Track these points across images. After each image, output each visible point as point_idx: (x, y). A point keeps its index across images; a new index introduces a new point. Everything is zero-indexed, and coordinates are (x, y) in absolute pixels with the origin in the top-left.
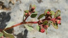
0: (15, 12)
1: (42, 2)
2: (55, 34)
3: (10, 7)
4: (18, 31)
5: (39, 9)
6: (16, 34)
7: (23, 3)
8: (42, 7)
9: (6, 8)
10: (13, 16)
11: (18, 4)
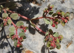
0: (43, 8)
1: (64, 3)
2: (69, 28)
3: (41, 3)
4: (42, 22)
5: (61, 8)
6: (40, 24)
7: (50, 2)
8: (63, 7)
9: (38, 4)
10: (41, 10)
11: (46, 2)
